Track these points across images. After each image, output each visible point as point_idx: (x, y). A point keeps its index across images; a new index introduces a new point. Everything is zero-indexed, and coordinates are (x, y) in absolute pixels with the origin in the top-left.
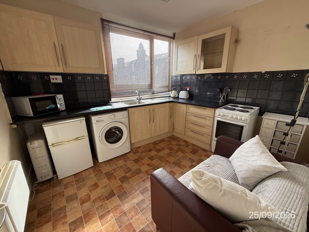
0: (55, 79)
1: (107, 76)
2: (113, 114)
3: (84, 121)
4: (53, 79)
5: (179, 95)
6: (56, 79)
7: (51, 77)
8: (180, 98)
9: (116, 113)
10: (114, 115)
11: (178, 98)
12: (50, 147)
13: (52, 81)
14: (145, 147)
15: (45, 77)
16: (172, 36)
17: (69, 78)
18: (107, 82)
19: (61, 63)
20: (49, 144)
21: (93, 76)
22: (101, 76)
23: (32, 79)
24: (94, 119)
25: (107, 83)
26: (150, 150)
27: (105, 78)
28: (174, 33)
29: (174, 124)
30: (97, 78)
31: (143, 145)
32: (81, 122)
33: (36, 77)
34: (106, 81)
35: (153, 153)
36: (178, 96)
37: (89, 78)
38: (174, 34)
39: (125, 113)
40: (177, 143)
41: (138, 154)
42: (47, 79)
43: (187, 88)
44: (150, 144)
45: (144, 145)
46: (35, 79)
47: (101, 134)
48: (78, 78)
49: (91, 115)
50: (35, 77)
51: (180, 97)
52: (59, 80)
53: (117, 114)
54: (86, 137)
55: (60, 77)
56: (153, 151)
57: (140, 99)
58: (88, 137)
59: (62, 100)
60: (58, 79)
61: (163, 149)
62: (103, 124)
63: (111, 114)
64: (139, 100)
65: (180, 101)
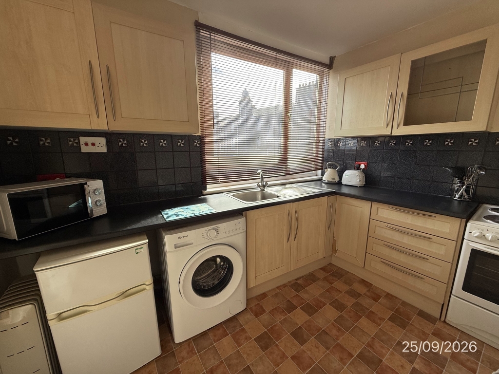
0: (90, 145)
1: (201, 139)
2: (212, 227)
3: (146, 247)
4: (86, 144)
5: (341, 177)
6: (93, 144)
7: (83, 140)
8: (345, 185)
9: (219, 225)
10: (216, 230)
11: (339, 183)
12: (51, 324)
13: (84, 149)
14: (276, 295)
15: (70, 141)
16: (327, 61)
17: (123, 143)
18: (201, 152)
19: (102, 108)
20: (50, 315)
21: (171, 138)
22: (189, 139)
23: (39, 143)
24: (169, 240)
25: (199, 153)
26: (291, 308)
27: (197, 143)
28: (330, 58)
29: (334, 241)
30: (181, 143)
31: (270, 288)
32: (137, 251)
33: (49, 141)
34: (199, 149)
35: (300, 317)
36: (339, 180)
37: (163, 143)
38: (332, 59)
39: (239, 223)
40: (347, 288)
41: (265, 317)
42: (75, 145)
43: (360, 165)
44: (285, 286)
45: (274, 289)
46: (47, 144)
47: (185, 278)
48: (142, 144)
49: (164, 231)
50: (46, 139)
51: (344, 181)
52: (100, 146)
53: (224, 226)
54: (147, 287)
55: (102, 141)
56: (298, 311)
57: (264, 186)
58: (152, 287)
59: (100, 193)
60: (97, 144)
61: (320, 305)
62: (188, 252)
63: (209, 228)
64: (262, 188)
65: (345, 190)
